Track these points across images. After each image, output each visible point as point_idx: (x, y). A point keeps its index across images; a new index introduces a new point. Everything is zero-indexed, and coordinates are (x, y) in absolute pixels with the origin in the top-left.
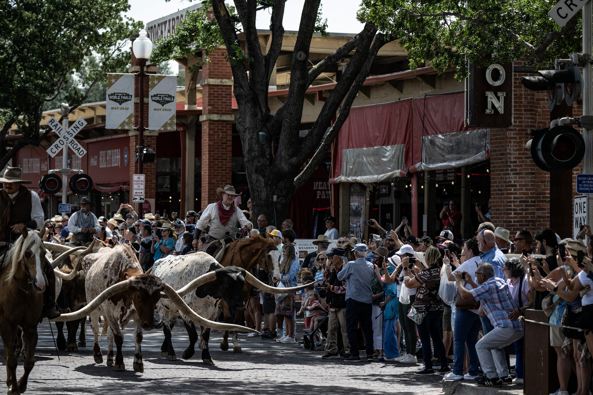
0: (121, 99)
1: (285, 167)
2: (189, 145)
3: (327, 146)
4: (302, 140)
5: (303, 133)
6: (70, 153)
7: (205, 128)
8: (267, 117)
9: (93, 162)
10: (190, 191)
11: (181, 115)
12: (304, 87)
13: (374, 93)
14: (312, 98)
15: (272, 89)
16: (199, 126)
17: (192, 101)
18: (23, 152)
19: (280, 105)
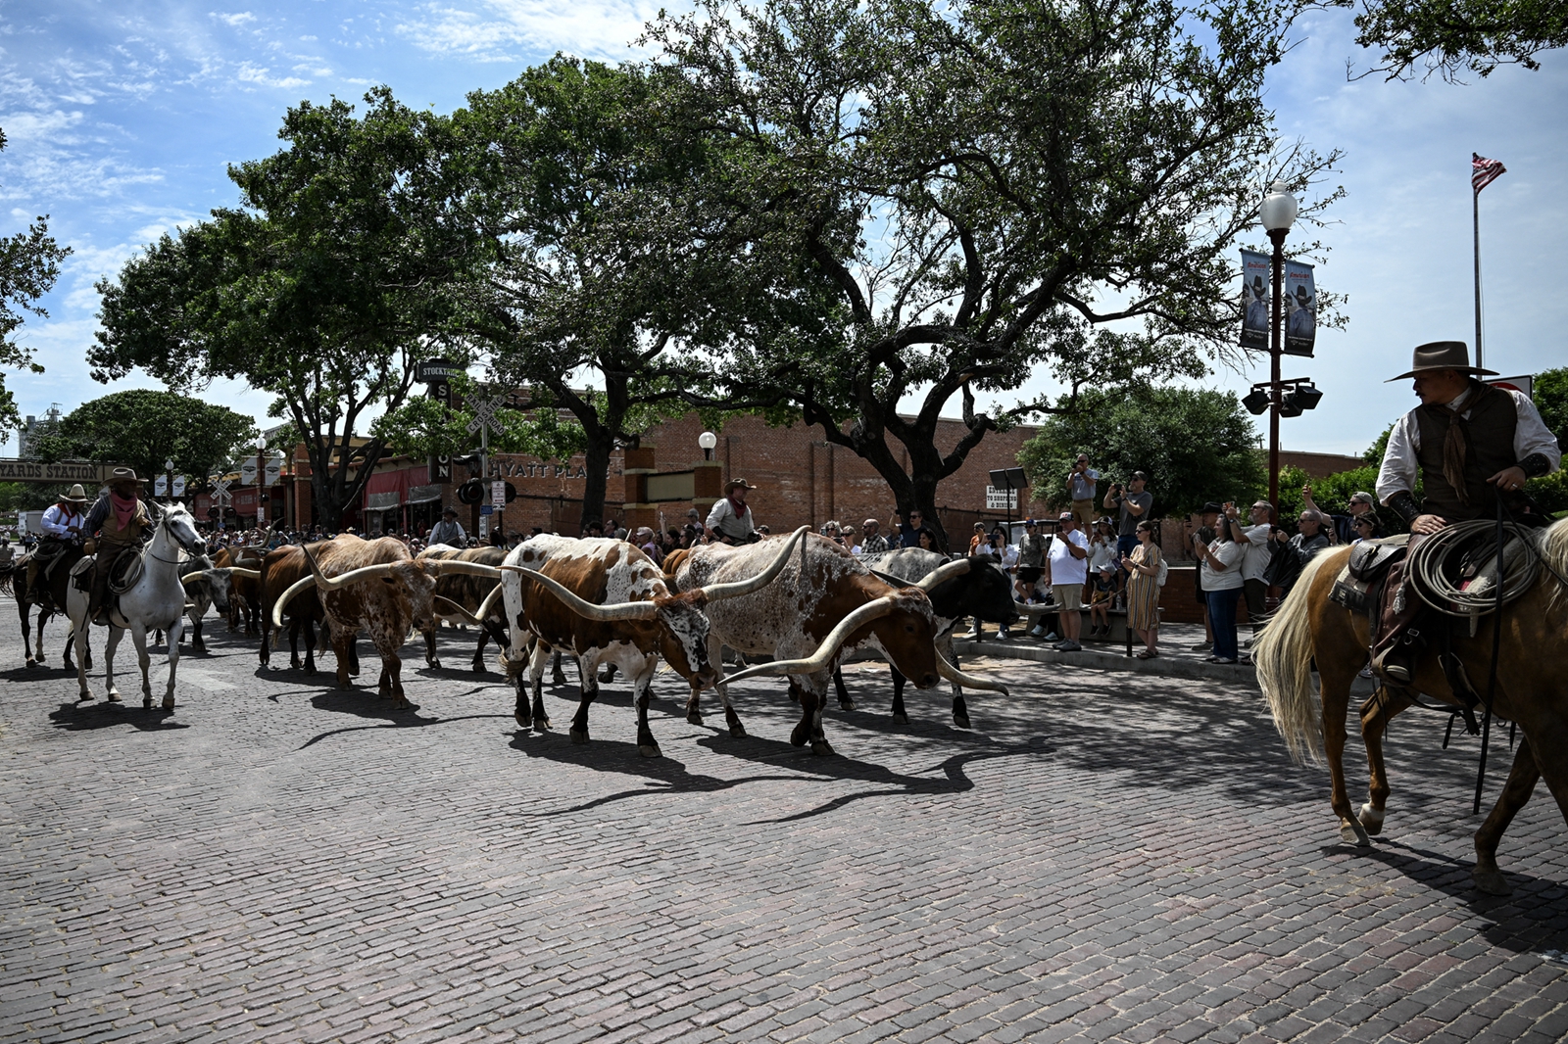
0: (250, 469)
1: (338, 503)
2: (289, 492)
7: (297, 484)
10: (290, 515)
11: (283, 477)
13: (384, 467)
16: (293, 482)
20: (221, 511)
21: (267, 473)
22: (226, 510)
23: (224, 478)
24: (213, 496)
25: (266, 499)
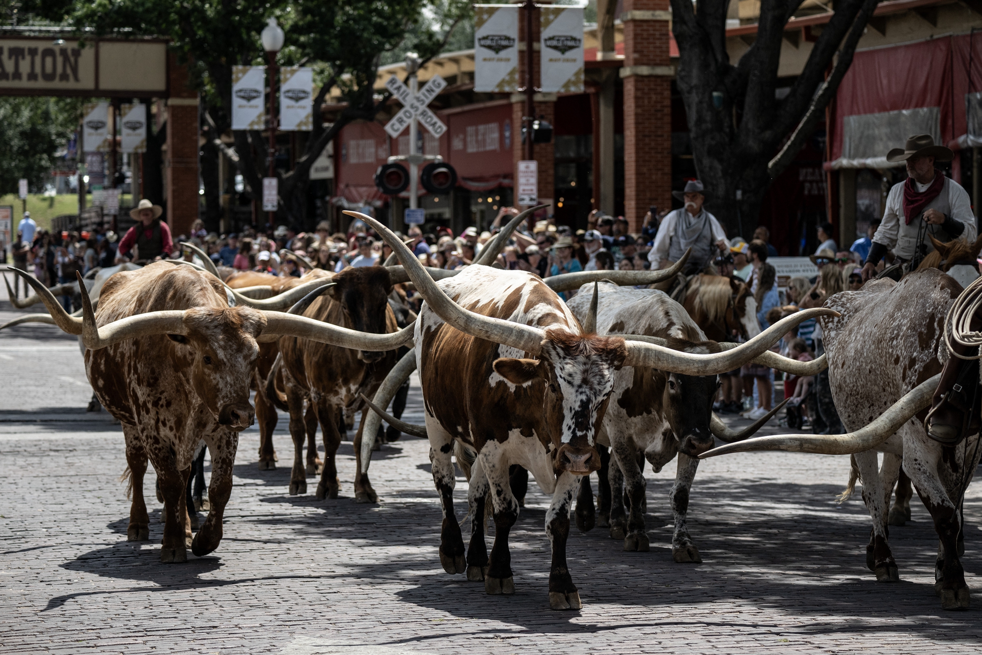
0: (497, 45)
1: (753, 145)
2: (605, 114)
3: (819, 112)
4: (778, 104)
5: (782, 93)
6: (422, 131)
7: (629, 89)
8: (726, 69)
9: (457, 144)
10: (607, 187)
11: (591, 68)
12: (782, 20)
13: (891, 29)
14: (794, 38)
15: (732, 24)
16: (619, 84)
17: (608, 46)
18: (348, 131)
19: (745, 50)
20: (414, 173)
21: (547, 54)
22: (429, 169)
23: (422, 75)
24: (393, 128)
25: (542, 136)
